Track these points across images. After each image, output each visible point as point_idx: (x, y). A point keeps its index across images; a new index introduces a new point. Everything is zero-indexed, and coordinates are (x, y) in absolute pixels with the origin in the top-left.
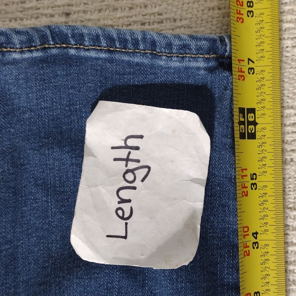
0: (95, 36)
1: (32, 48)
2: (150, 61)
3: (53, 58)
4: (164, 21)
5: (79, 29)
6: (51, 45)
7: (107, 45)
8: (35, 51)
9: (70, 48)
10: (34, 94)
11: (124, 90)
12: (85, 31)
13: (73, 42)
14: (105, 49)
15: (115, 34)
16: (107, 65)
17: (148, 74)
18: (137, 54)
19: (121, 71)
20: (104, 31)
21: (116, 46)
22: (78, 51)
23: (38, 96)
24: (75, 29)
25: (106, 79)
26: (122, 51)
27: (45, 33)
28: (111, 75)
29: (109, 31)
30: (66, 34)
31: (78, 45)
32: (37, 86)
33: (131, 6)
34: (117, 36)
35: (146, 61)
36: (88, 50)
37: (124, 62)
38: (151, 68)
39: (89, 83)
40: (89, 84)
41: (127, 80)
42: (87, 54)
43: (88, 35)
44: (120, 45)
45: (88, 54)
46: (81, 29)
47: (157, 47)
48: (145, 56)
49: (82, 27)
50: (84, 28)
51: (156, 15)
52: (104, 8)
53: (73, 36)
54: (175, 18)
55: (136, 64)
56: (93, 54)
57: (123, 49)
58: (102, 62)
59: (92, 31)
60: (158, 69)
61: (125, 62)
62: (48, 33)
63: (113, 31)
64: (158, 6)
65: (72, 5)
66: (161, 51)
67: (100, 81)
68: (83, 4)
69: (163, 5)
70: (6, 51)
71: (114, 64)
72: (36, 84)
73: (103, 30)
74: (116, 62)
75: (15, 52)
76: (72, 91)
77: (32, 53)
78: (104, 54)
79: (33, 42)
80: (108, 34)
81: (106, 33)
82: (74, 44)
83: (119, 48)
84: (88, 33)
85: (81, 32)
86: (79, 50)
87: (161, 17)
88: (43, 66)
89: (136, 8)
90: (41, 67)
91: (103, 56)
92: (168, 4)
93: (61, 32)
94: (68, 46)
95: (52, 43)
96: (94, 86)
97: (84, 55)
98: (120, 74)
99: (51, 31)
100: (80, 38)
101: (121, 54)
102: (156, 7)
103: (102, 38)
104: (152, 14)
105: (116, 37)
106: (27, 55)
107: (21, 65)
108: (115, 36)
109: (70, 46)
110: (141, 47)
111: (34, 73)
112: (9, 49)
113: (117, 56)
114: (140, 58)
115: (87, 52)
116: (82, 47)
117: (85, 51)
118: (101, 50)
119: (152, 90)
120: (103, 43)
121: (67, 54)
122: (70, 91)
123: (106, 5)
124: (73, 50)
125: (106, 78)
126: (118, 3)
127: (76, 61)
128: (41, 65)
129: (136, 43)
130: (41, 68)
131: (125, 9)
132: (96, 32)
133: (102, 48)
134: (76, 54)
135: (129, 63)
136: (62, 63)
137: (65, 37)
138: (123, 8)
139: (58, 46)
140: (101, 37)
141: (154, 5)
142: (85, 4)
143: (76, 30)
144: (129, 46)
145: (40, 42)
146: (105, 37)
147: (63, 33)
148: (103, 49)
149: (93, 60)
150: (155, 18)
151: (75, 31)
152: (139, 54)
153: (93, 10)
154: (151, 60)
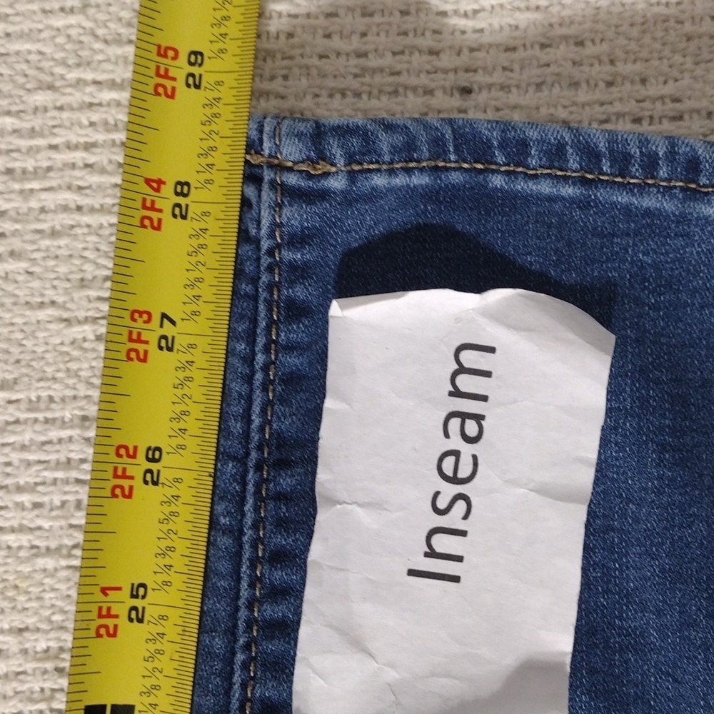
0: (554, 145)
1: (412, 165)
2: (679, 205)
3: (449, 193)
4: (686, 117)
5: (518, 130)
6: (450, 161)
7: (580, 166)
8: (416, 172)
9: (493, 171)
10: (399, 273)
11: (611, 272)
12: (533, 134)
13: (500, 158)
14: (574, 174)
15: (603, 141)
16: (574, 214)
17: (669, 236)
18: (651, 190)
19: (606, 228)
20: (577, 135)
21: (602, 169)
22: (511, 178)
23: (406, 279)
24: (508, 130)
25: (569, 246)
26: (615, 182)
27: (441, 133)
28: (581, 238)
29: (589, 135)
30: (487, 139)
31: (512, 165)
32: (406, 253)
33: (609, 78)
34: (607, 145)
35: (669, 206)
36: (535, 177)
37: (616, 206)
38: (678, 222)
39: (530, 253)
40: (528, 257)
41: (620, 248)
42: (532, 187)
43: (538, 143)
44: (611, 167)
45: (534, 188)
46: (523, 129)
47: (702, 174)
48: (668, 193)
49: (527, 125)
50: (530, 126)
51: (667, 100)
52: (549, 80)
53: (503, 145)
54: (710, 110)
55: (645, 211)
56: (544, 186)
57: (617, 176)
58: (564, 207)
59: (550, 133)
60: (696, 225)
61: (619, 207)
62: (449, 135)
63: (597, 135)
64: (671, 83)
65: (475, 71)
66: (710, 182)
67: (556, 251)
68: (501, 69)
69: (682, 79)
70: (360, 171)
71: (592, 212)
72: (405, 247)
73: (575, 131)
74: (596, 206)
75: (379, 170)
76: (486, 272)
77: (410, 176)
78: (572, 188)
79: (415, 150)
80: (586, 142)
81: (581, 138)
82: (503, 162)
83: (608, 175)
84: (539, 138)
85: (521, 136)
86: (513, 177)
87: (677, 105)
88: (427, 210)
89: (623, 84)
90: (422, 211)
91: (569, 192)
92: (695, 78)
93: (476, 135)
94: (488, 167)
95: (452, 157)
96: (541, 260)
97: (522, 188)
98: (602, 235)
99: (454, 131)
100: (518, 150)
101: (611, 188)
102: (665, 82)
103: (571, 151)
104: (658, 99)
105: (603, 150)
106: (400, 180)
107: (382, 202)
108: (602, 146)
109: (493, 167)
110: (663, 172)
111: (404, 223)
112: (366, 166)
113: (602, 194)
114: (657, 198)
115: (532, 182)
116: (520, 169)
117: (526, 179)
118: (565, 178)
119: (677, 272)
120: (572, 161)
121: (483, 186)
122: (482, 273)
123: (552, 74)
124: (499, 177)
125: (569, 244)
126: (581, 72)
127: (502, 204)
128: (422, 207)
129: (650, 163)
130: (420, 212)
131: (596, 85)
132: (559, 137)
133: (568, 174)
134: (504, 185)
135: (627, 211)
136: (470, 205)
137: (483, 148)
138: (592, 82)
139: (465, 166)
140: (568, 148)
141: (661, 79)
142: (504, 69)
143: (510, 132)
144: (634, 170)
145: (430, 151)
146: (578, 147)
147: (480, 138)
148: (570, 176)
149: (541, 200)
150: (665, 107)
151: (508, 132)
152: (655, 190)
153: (523, 85)
154: (681, 203)
